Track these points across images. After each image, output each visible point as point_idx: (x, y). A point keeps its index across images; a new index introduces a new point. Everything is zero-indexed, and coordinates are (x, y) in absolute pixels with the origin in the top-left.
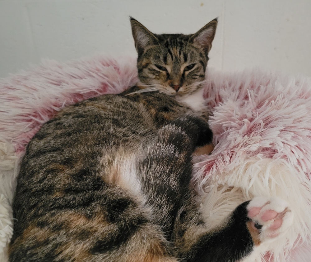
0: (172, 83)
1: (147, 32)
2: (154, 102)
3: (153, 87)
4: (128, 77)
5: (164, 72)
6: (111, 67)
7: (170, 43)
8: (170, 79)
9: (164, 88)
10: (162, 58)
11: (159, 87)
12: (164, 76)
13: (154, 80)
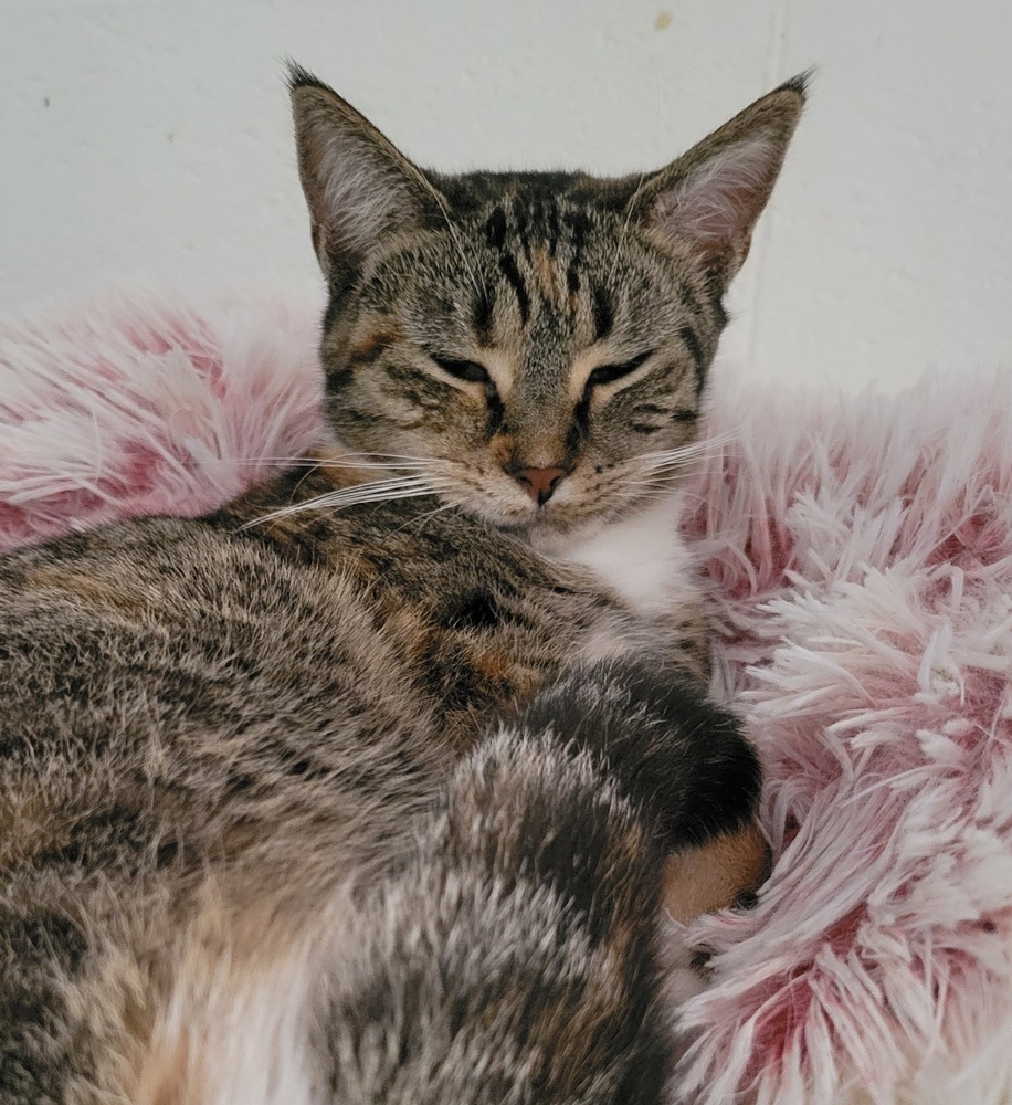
0: (515, 451)
1: (386, 159)
2: (411, 566)
3: (404, 473)
4: (267, 412)
5: (473, 392)
6: (179, 356)
7: (512, 222)
8: (505, 430)
9: (467, 481)
10: (462, 310)
11: (440, 474)
12: (472, 411)
13: (411, 435)
